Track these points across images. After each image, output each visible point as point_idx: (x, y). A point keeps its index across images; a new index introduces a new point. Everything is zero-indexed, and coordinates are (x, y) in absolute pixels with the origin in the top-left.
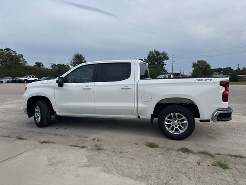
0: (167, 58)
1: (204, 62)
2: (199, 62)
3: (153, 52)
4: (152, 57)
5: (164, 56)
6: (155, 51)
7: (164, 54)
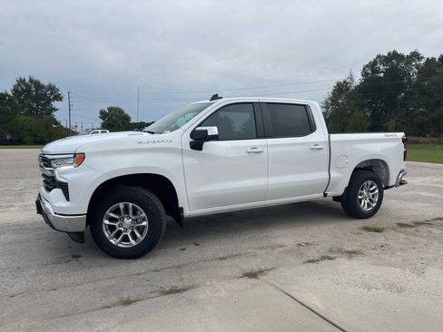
0: (59, 98)
1: (120, 111)
2: (110, 109)
3: (27, 81)
4: (23, 91)
5: (52, 93)
6: (31, 81)
7: (51, 88)
